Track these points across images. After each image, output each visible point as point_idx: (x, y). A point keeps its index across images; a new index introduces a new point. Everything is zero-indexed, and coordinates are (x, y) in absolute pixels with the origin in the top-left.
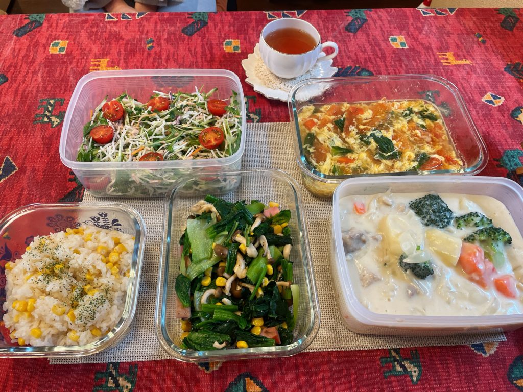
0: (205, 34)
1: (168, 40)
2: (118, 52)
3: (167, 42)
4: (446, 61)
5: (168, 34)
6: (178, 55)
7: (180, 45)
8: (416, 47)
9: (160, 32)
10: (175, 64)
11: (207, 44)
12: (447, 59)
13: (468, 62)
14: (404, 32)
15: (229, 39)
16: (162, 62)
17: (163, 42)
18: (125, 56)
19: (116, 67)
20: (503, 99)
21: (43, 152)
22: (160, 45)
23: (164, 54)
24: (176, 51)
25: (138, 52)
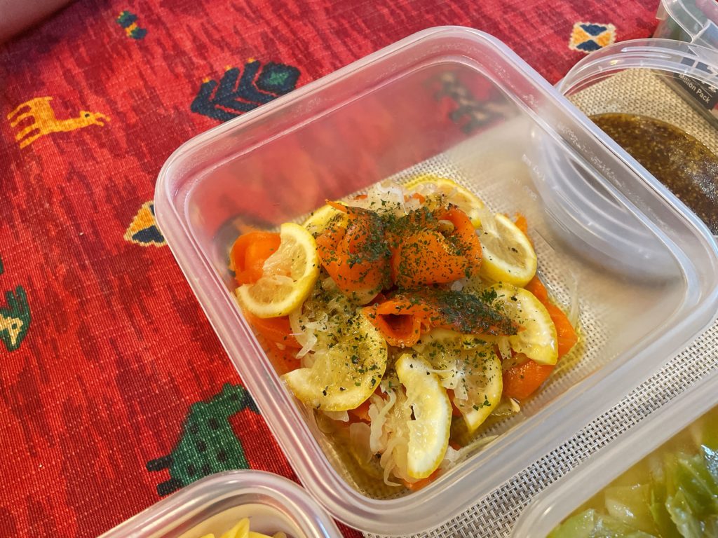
2: (64, 74)
3: (171, 9)
6: (219, 31)
7: (206, 6)
10: (227, 54)
16: (190, 59)
18: (87, 80)
19: (83, 113)
21: (29, 439)
22: (158, 22)
23: (182, 38)
24: (209, 23)
25: (115, 56)
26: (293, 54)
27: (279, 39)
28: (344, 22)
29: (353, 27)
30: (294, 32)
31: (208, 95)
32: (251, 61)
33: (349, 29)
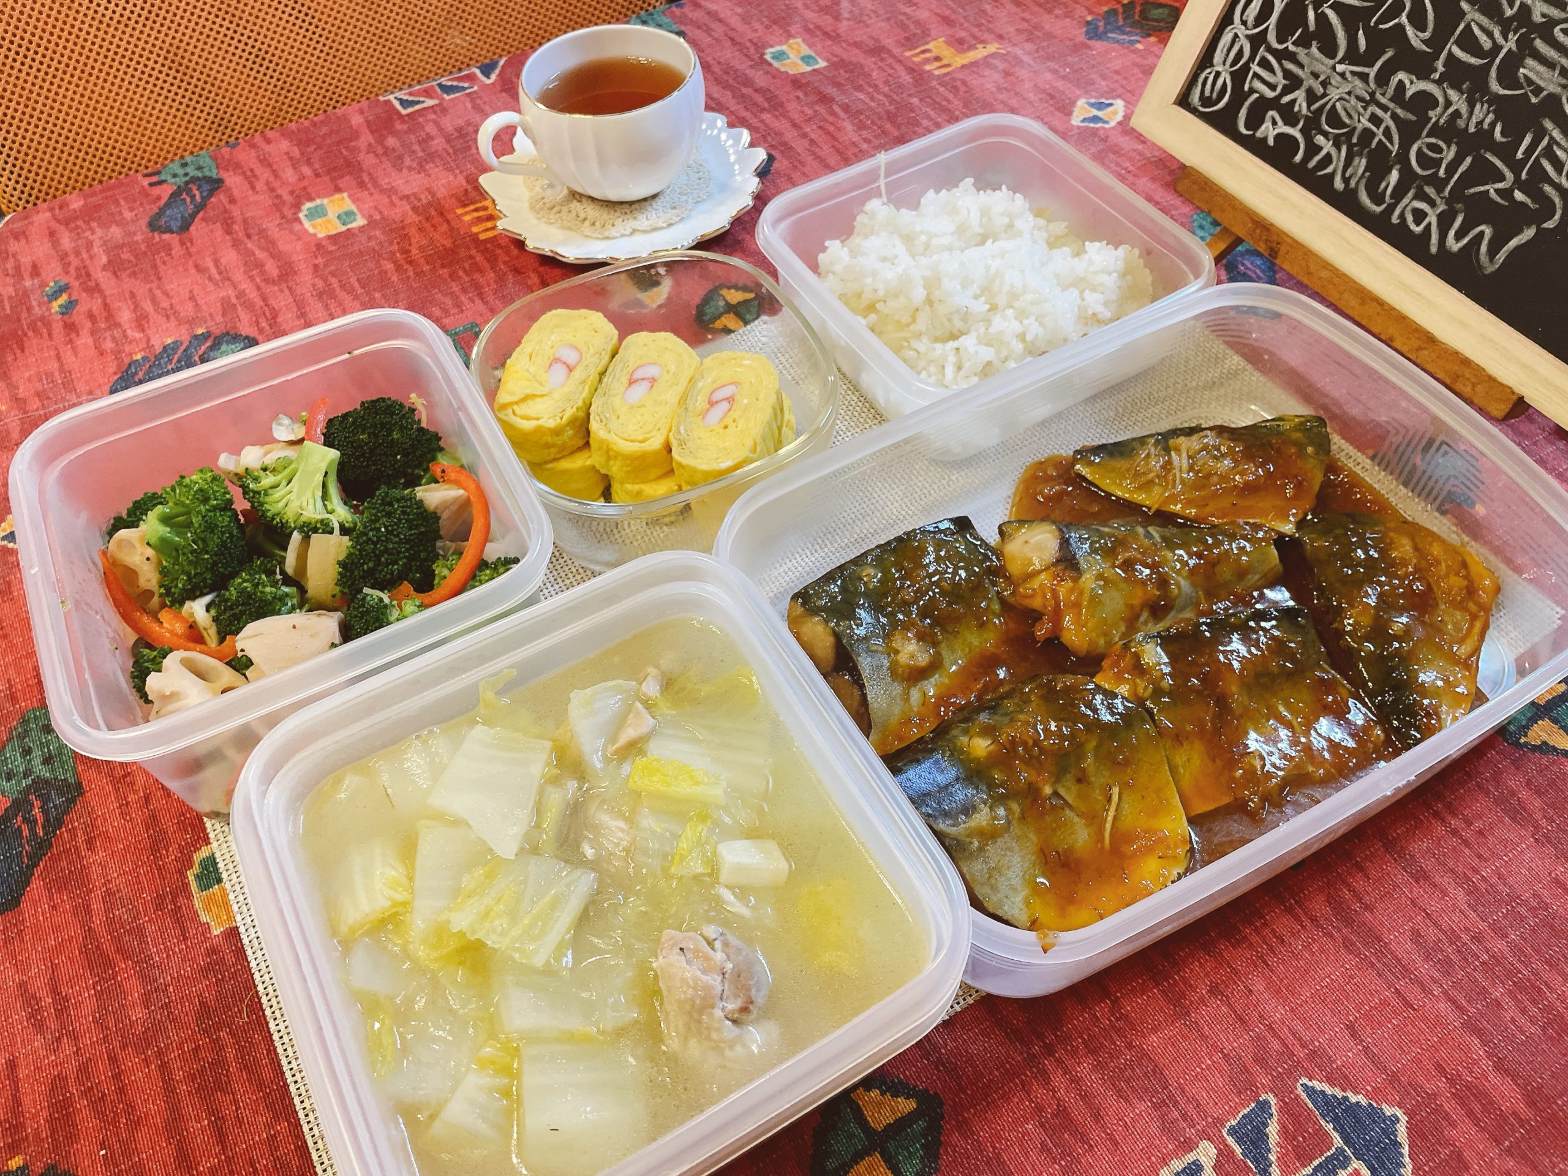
0: (226, 211)
1: (115, 266)
3: (115, 273)
4: (937, 64)
5: (107, 252)
6: (169, 297)
7: (162, 268)
8: (845, 56)
9: (77, 254)
10: (173, 323)
11: (249, 237)
12: (937, 59)
13: (992, 48)
14: (793, 29)
15: (311, 199)
16: (124, 331)
17: (102, 277)
20: (1119, 104)
22: (95, 289)
23: (119, 309)
24: (159, 288)
25: (30, 333)
26: (257, 323)
27: (243, 304)
28: (334, 282)
29: (342, 287)
30: (264, 299)
31: (136, 373)
32: (200, 331)
33: (338, 290)
